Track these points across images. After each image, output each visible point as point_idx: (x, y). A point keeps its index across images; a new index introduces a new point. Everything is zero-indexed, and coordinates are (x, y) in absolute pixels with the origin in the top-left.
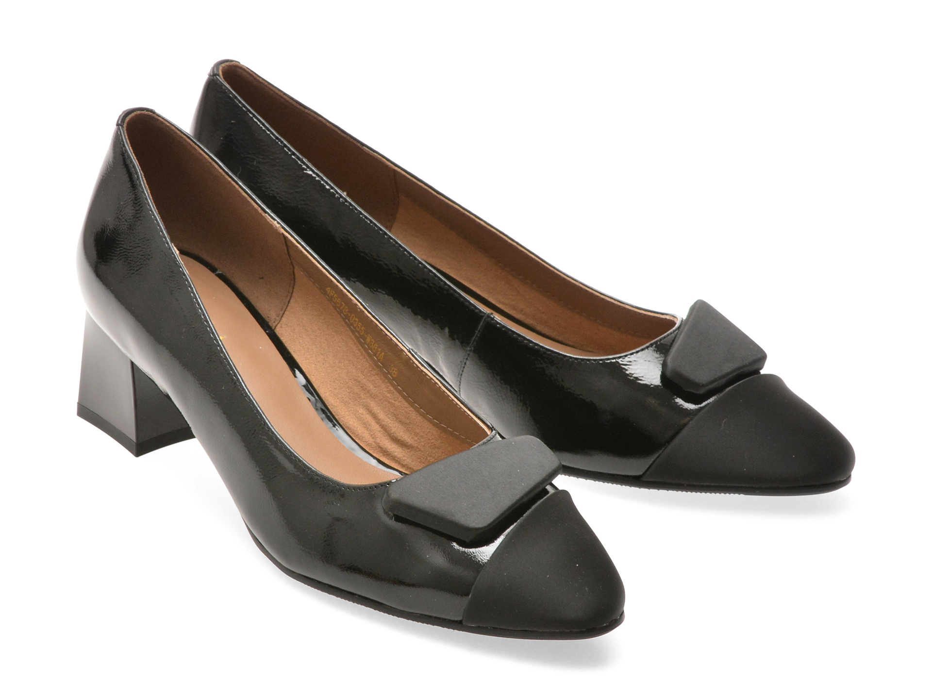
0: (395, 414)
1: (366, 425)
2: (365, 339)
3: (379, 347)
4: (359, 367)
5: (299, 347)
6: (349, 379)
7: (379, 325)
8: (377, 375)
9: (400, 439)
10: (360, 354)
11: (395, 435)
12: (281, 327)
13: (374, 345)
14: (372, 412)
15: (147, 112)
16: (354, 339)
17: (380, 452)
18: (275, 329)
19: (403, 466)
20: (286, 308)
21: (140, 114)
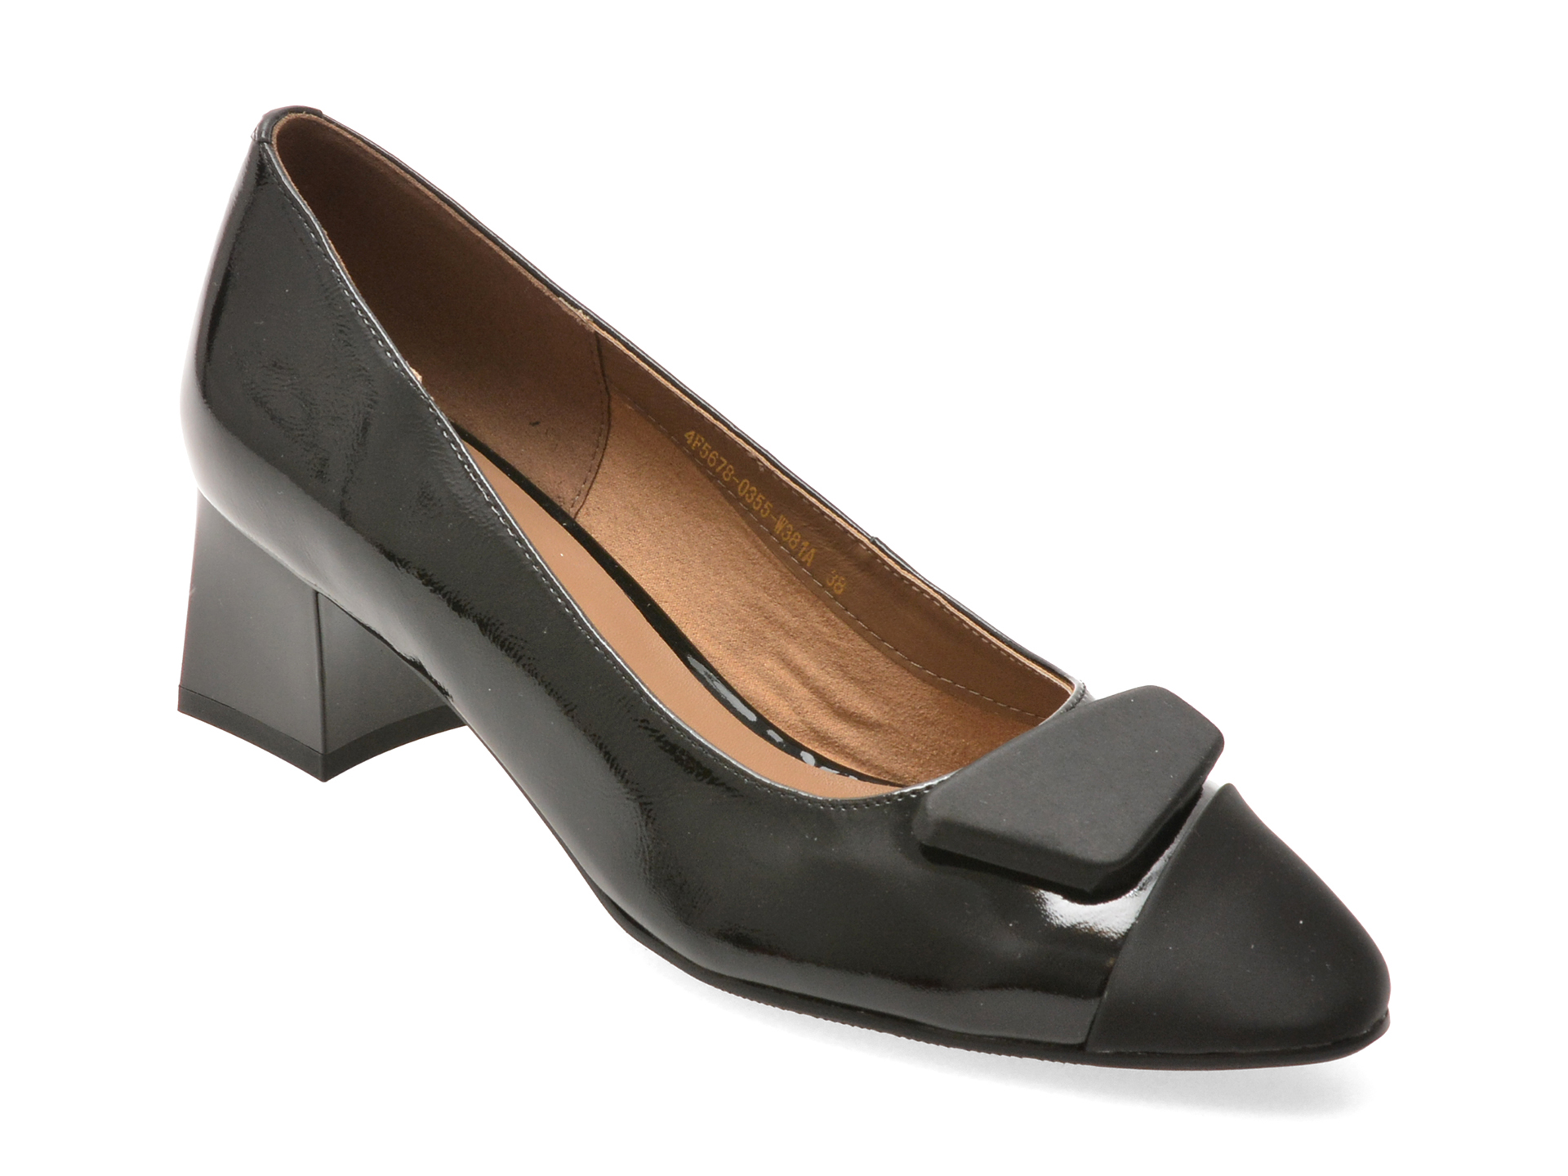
0: (841, 666)
1: (782, 691)
2: (771, 526)
3: (803, 539)
4: (759, 579)
5: (632, 550)
6: (739, 605)
7: (808, 496)
8: (798, 592)
9: (854, 713)
10: (759, 555)
11: (843, 705)
12: (588, 514)
13: (792, 535)
14: (792, 665)
15: (307, 115)
16: (746, 527)
17: (813, 740)
18: (575, 518)
19: (863, 763)
20: (595, 478)
21: (296, 120)
